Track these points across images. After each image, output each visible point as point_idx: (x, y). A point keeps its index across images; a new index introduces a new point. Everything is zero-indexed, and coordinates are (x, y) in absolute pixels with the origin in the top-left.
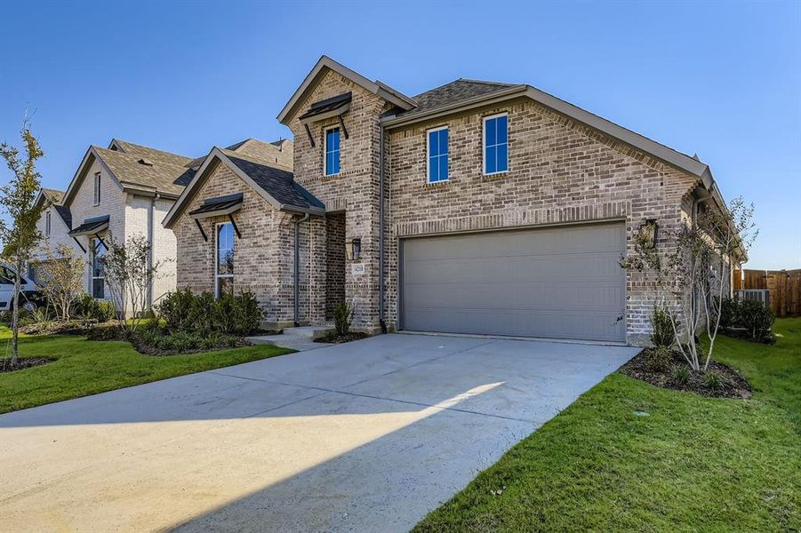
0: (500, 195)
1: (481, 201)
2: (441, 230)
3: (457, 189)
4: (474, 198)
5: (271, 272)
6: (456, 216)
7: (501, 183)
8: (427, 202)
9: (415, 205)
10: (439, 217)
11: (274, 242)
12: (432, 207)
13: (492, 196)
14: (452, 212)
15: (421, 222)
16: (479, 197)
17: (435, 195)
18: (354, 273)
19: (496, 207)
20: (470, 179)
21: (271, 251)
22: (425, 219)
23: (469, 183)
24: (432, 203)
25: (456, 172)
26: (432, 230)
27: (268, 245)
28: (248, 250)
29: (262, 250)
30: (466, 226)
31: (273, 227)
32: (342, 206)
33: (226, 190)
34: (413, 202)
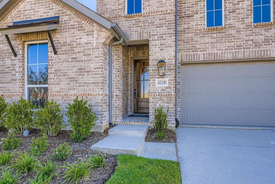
0: (268, 37)
1: (252, 40)
2: (219, 58)
3: (233, 32)
4: (247, 38)
5: (93, 83)
6: (232, 49)
7: (269, 29)
8: (207, 40)
9: (197, 41)
10: (217, 50)
11: (96, 57)
12: (212, 43)
13: (262, 37)
14: (229, 47)
15: (202, 53)
16: (251, 38)
17: (214, 35)
18: (157, 85)
19: (265, 45)
20: (244, 26)
21: (92, 66)
22: (206, 51)
23: (243, 28)
24: (212, 40)
25: (232, 20)
26: (212, 58)
27: (89, 60)
28: (65, 64)
29: (82, 65)
30: (240, 56)
31: (95, 44)
32: (145, 36)
33: (40, 14)
34: (195, 39)
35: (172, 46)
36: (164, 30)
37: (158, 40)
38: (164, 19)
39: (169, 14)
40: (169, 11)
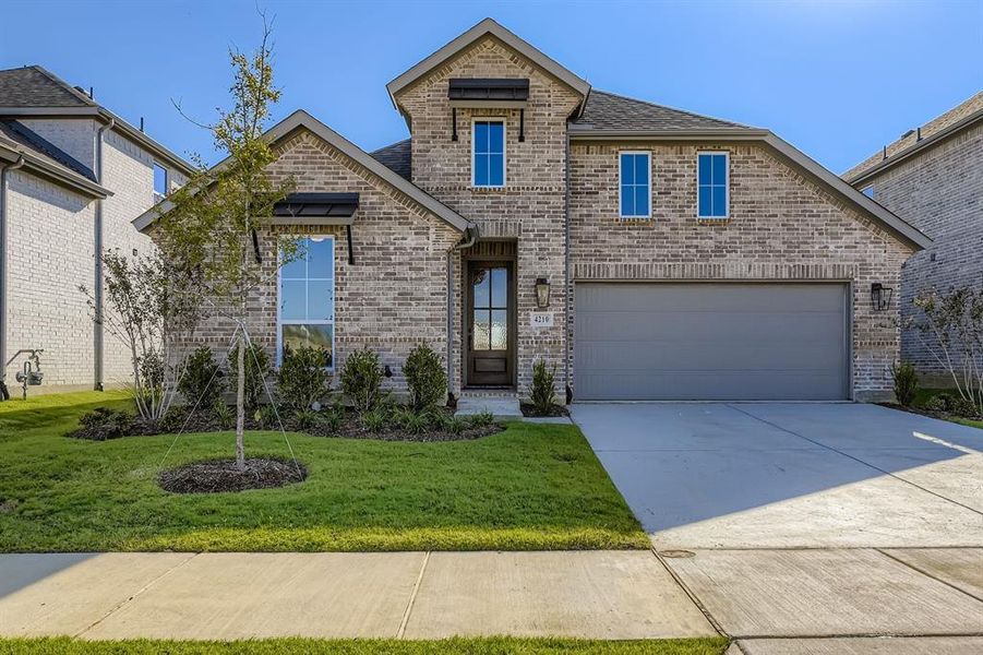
0: (721, 243)
1: (697, 247)
2: (642, 276)
3: (666, 229)
4: (688, 242)
5: (428, 320)
6: (664, 260)
7: (722, 229)
8: (622, 240)
9: (604, 241)
10: (639, 260)
11: (432, 274)
12: (631, 246)
13: (711, 243)
14: (658, 255)
15: (612, 263)
16: (695, 242)
17: (635, 233)
18: (533, 324)
19: (716, 256)
20: (683, 220)
21: (427, 289)
22: (620, 260)
23: (682, 224)
24: (630, 242)
25: (663, 208)
26: (629, 275)
27: (421, 279)
29: (408, 286)
30: (676, 274)
31: (431, 251)
32: (511, 233)
34: (601, 237)
35: (559, 254)
36: (545, 222)
37: (535, 240)
38: (546, 203)
39: (554, 194)
40: (554, 190)
